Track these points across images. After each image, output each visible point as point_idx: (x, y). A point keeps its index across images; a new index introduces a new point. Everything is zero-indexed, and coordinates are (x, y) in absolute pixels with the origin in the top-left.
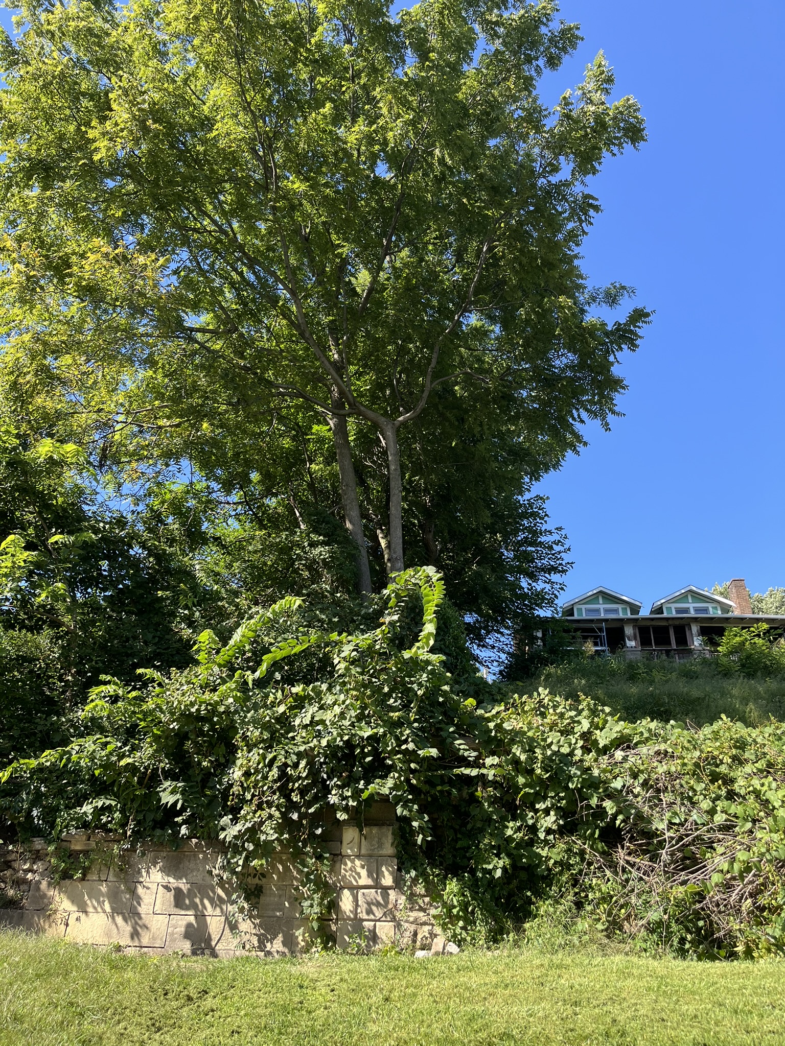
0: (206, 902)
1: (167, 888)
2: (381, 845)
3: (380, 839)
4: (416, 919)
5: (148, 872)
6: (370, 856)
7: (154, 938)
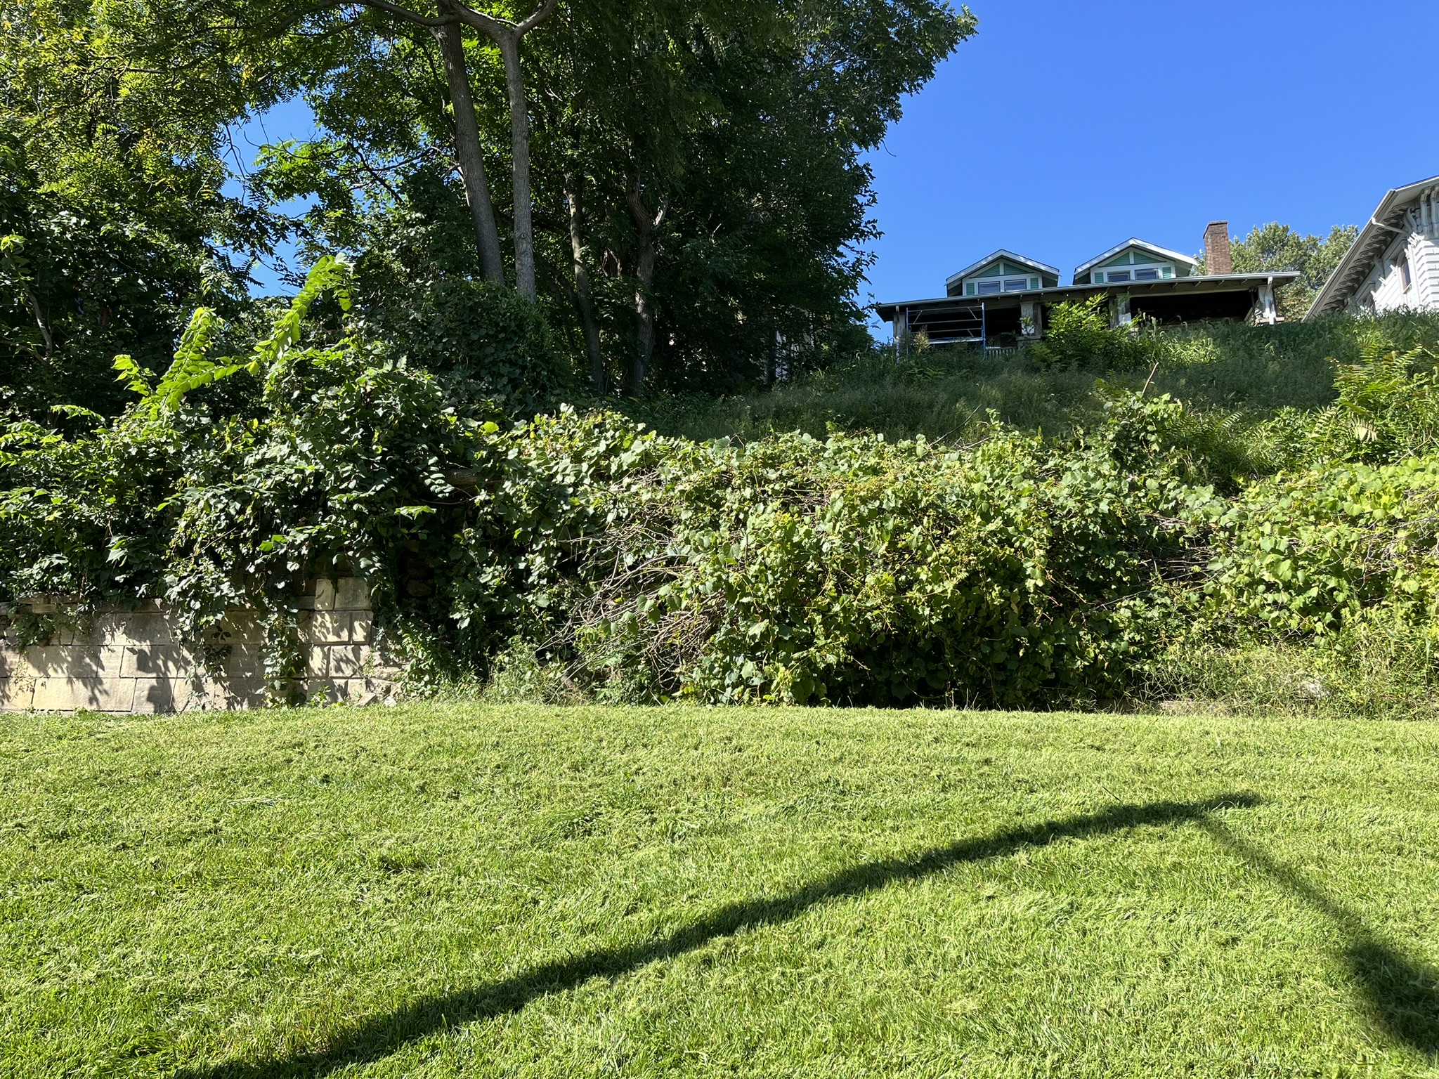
0: (170, 664)
1: (132, 650)
2: (356, 598)
3: (355, 591)
4: (389, 676)
5: (113, 636)
6: (345, 610)
7: (121, 702)
